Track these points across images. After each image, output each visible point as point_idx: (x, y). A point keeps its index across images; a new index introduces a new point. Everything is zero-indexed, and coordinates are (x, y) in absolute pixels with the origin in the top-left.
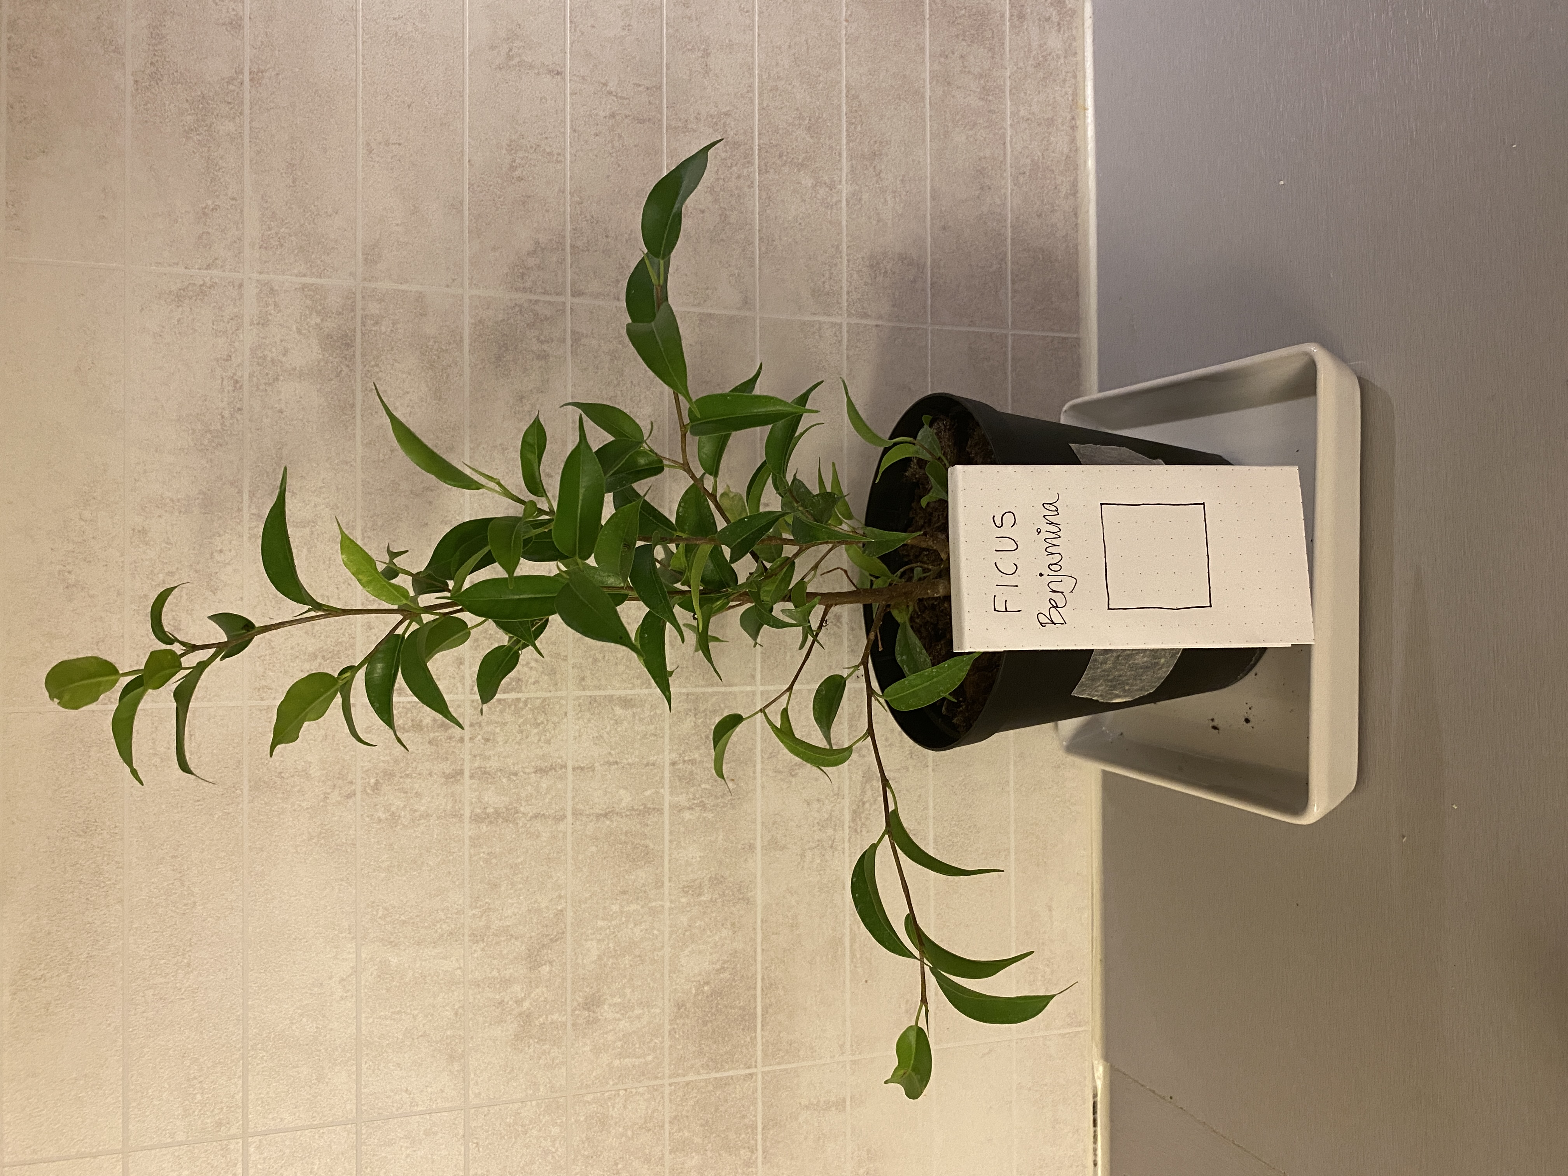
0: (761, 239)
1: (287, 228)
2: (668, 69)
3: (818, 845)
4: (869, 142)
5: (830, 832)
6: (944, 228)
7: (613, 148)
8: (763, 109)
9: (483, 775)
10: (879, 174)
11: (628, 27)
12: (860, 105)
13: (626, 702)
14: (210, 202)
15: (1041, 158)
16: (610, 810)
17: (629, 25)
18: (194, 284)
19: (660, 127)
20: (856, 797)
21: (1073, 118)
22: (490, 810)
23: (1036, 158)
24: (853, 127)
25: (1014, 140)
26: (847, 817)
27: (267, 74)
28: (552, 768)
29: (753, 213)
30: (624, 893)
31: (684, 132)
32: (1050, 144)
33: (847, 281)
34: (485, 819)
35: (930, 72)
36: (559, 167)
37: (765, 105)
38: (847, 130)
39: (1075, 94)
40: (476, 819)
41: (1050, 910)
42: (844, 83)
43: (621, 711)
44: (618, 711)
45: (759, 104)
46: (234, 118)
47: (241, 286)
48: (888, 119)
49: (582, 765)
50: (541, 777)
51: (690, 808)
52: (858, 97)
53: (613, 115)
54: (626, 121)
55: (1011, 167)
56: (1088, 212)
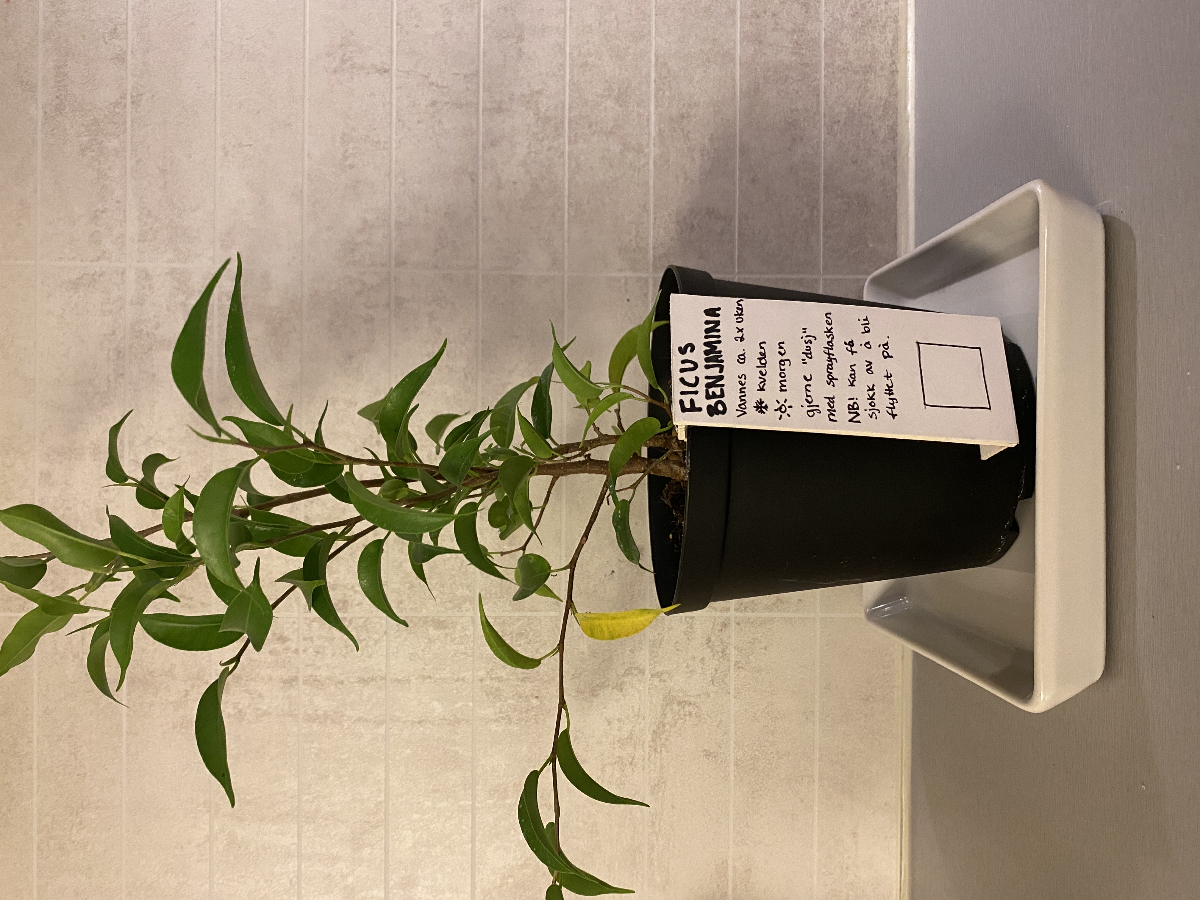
0: (570, 204)
1: (160, 223)
2: (484, 56)
3: (618, 762)
4: (677, 106)
5: (630, 749)
6: (753, 181)
7: (434, 132)
8: (574, 84)
9: (315, 682)
10: (687, 135)
11: (448, 24)
12: (669, 72)
13: (439, 624)
14: (100, 206)
15: (857, 105)
16: (424, 718)
17: (450, 22)
18: (88, 274)
19: (477, 110)
20: (656, 718)
21: (894, 63)
22: (320, 712)
23: (852, 106)
24: (661, 93)
25: (829, 91)
26: (648, 737)
27: (144, 97)
28: (373, 679)
29: (563, 181)
30: (436, 791)
31: (498, 113)
32: (868, 90)
33: (653, 237)
34: (315, 720)
35: (740, 33)
36: (385, 153)
37: (576, 81)
38: (656, 97)
39: (896, 39)
40: (309, 719)
41: (855, 837)
42: (653, 51)
43: (435, 632)
44: (432, 631)
45: (570, 80)
46: (119, 135)
47: (123, 273)
48: (697, 82)
49: (400, 678)
50: (364, 686)
51: (496, 721)
52: (666, 64)
53: (434, 104)
54: (446, 107)
55: (825, 116)
56: (907, 154)
